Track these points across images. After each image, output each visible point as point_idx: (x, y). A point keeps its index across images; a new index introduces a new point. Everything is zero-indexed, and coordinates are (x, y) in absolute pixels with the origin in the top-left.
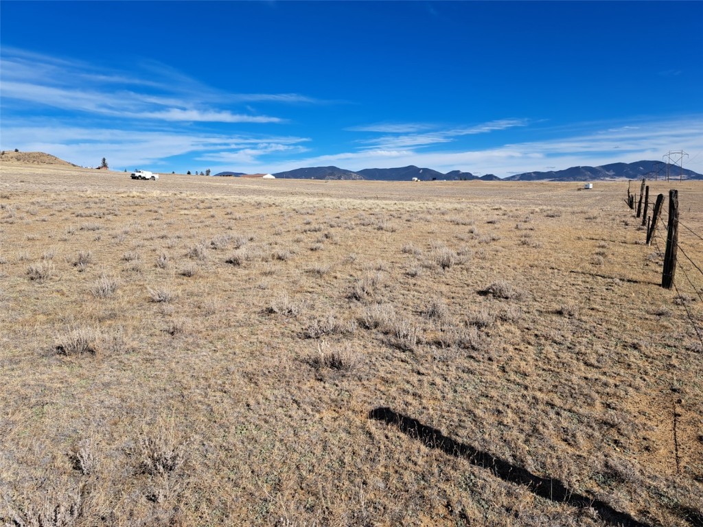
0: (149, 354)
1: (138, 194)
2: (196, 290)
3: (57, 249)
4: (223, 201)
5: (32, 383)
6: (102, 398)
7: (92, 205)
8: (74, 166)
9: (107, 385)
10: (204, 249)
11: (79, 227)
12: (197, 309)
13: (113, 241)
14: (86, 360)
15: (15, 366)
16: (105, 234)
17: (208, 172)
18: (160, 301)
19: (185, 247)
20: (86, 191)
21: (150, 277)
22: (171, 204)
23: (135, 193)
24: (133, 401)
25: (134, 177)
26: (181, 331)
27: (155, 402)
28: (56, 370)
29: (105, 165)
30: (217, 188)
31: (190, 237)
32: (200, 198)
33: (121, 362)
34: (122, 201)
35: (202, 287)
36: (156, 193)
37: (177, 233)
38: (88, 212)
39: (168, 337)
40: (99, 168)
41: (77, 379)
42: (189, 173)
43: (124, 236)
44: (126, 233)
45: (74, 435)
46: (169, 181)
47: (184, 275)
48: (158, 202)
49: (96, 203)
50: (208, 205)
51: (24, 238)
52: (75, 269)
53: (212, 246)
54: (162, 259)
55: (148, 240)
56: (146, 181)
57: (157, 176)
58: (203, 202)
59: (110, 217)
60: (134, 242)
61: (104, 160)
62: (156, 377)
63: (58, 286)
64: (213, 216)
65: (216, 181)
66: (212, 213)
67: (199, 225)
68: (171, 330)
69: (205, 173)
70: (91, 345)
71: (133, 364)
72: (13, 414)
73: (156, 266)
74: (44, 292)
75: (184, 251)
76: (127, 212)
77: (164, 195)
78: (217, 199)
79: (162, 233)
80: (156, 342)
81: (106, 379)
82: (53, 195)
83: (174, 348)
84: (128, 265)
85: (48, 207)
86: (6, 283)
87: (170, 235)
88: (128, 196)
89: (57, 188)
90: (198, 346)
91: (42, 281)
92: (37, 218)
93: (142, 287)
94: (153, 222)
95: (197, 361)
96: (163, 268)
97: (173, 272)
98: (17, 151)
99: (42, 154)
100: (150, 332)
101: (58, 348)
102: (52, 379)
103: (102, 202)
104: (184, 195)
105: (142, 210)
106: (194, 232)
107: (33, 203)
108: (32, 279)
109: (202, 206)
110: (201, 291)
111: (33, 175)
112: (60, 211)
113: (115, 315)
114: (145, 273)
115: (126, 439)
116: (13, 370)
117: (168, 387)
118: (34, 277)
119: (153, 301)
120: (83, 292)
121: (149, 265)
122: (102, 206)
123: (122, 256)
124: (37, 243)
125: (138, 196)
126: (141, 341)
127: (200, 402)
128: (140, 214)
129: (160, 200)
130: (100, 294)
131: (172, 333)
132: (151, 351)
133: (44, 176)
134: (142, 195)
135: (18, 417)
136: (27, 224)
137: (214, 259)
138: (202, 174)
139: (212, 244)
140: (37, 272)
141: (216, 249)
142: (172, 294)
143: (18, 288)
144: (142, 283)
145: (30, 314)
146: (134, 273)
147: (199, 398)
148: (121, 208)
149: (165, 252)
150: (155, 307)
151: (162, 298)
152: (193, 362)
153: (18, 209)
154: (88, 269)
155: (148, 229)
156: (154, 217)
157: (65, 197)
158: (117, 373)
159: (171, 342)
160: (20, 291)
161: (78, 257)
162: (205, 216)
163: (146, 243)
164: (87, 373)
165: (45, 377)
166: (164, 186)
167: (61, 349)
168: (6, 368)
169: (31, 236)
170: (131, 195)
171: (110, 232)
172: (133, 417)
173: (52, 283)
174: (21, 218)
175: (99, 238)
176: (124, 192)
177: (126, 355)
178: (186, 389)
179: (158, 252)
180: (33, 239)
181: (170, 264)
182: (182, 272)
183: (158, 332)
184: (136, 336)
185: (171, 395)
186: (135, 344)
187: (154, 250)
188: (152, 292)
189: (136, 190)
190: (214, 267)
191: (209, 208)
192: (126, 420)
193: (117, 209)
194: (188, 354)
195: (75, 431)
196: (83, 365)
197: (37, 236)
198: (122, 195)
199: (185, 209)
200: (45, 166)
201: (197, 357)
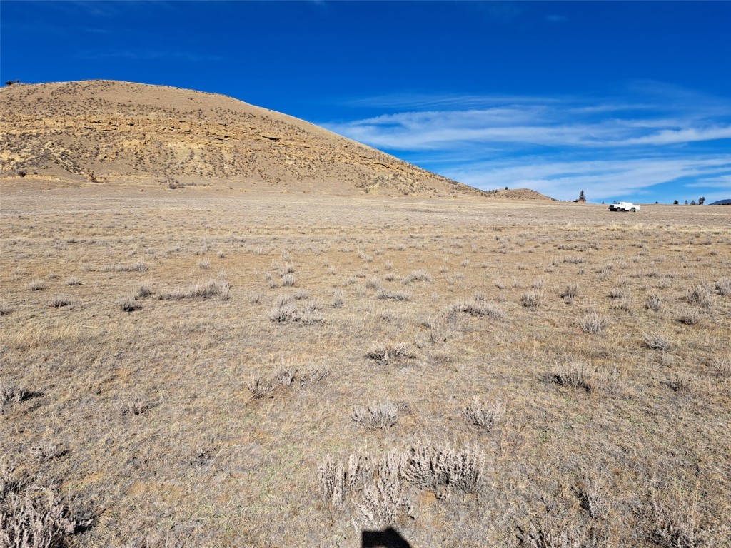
0: (649, 406)
1: (619, 227)
2: (700, 343)
3: (544, 279)
4: (727, 236)
5: (535, 405)
6: (602, 441)
7: (573, 238)
8: (553, 200)
9: (606, 428)
10: (708, 294)
11: (562, 260)
12: (703, 366)
13: (597, 275)
14: (582, 395)
15: (519, 385)
16: (588, 268)
17: (702, 201)
18: (655, 348)
19: (681, 289)
20: (566, 224)
21: (641, 319)
22: (656, 239)
23: (615, 227)
24: (636, 455)
25: (612, 209)
26: (686, 388)
27: (662, 465)
28: (553, 397)
29: (582, 198)
30: (713, 219)
31: (685, 278)
32: (694, 231)
33: (617, 407)
34: (601, 234)
35: (708, 340)
36: (638, 226)
37: (669, 272)
38: (569, 245)
39: (670, 393)
40: (576, 201)
41: (575, 414)
42: (676, 203)
43: (608, 271)
44: (610, 268)
45: (576, 469)
46: (652, 213)
47: (683, 322)
48: (641, 235)
49: (576, 236)
50: (705, 240)
51: (515, 267)
52: (562, 300)
53: (718, 291)
54: (655, 300)
55: (634, 277)
56: (626, 213)
57: (637, 208)
58: (697, 236)
59: (591, 251)
60: (620, 279)
61: (582, 192)
62: (661, 436)
63: (548, 316)
64: (713, 254)
65: (713, 211)
66: (712, 250)
67: (695, 264)
68: (674, 385)
69: (697, 202)
70: (586, 381)
71: (632, 414)
72: (521, 430)
73: (647, 308)
74: (537, 319)
75: (680, 294)
76: (609, 246)
77: (648, 228)
78: (717, 233)
79: (651, 271)
80: (656, 394)
81: (604, 421)
82: (536, 228)
83: (679, 407)
84: (616, 303)
85: (533, 240)
86: (505, 307)
87: (660, 274)
88: (608, 229)
89: (540, 221)
90: (711, 411)
91: (534, 308)
92: (525, 249)
93: (633, 330)
94: (638, 257)
95: (712, 431)
96: (656, 310)
97: (668, 316)
98: (507, 188)
99: (526, 191)
100: (647, 382)
101: (555, 377)
102: (551, 406)
103: (582, 235)
104: (671, 228)
105: (626, 244)
106: (690, 271)
107: (520, 236)
108: (525, 305)
109: (696, 241)
110: (706, 344)
111: (518, 209)
112: (544, 243)
113: (606, 354)
114: (634, 314)
115: (632, 496)
116: (517, 388)
117: (677, 452)
118: (527, 304)
119: (647, 347)
120: (572, 325)
121: (639, 305)
122: (582, 238)
123: (607, 293)
124: (527, 272)
125: (618, 230)
126: (638, 389)
127: (722, 484)
128: (623, 249)
129: (644, 234)
130: (588, 329)
131: (675, 389)
132: (652, 404)
133: (528, 210)
134: (622, 228)
135: (526, 434)
136: (517, 255)
137: (722, 308)
138: (693, 203)
139: (717, 288)
140: (530, 300)
141: (722, 294)
142: (669, 342)
143: (515, 313)
144: (632, 325)
145: (526, 338)
146: (623, 312)
147: (720, 478)
148: (602, 241)
149: (656, 291)
150: (651, 354)
151: (658, 345)
152: (706, 431)
153: (509, 241)
154: (575, 303)
155: (634, 265)
156: (639, 253)
157: (546, 230)
158: (615, 418)
159: (674, 399)
160: (517, 316)
161: (565, 289)
162: (703, 253)
163: (634, 280)
164: (584, 410)
165: (545, 402)
166: (645, 218)
167: (558, 379)
168: (512, 384)
169: (522, 266)
170: (611, 228)
171: (593, 266)
172: (636, 473)
173: (543, 312)
174: (512, 249)
175: (583, 272)
176: (603, 225)
177: (622, 401)
178: (700, 461)
179: (649, 292)
180: (523, 269)
181: (665, 307)
182: (680, 318)
183: (656, 383)
184: (632, 382)
185: (681, 463)
186: (632, 391)
187: (643, 289)
188: (647, 336)
189: (615, 223)
190: (722, 317)
191: (706, 244)
192: (630, 474)
193: (597, 242)
194: (699, 419)
195: (577, 466)
196: (580, 401)
197: (526, 266)
198: (602, 228)
199: (676, 244)
200: (528, 201)
201: (712, 426)
